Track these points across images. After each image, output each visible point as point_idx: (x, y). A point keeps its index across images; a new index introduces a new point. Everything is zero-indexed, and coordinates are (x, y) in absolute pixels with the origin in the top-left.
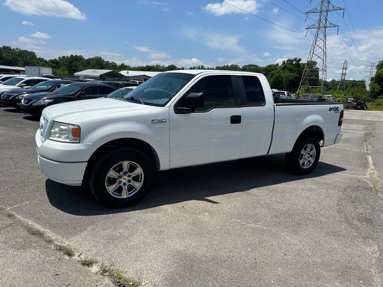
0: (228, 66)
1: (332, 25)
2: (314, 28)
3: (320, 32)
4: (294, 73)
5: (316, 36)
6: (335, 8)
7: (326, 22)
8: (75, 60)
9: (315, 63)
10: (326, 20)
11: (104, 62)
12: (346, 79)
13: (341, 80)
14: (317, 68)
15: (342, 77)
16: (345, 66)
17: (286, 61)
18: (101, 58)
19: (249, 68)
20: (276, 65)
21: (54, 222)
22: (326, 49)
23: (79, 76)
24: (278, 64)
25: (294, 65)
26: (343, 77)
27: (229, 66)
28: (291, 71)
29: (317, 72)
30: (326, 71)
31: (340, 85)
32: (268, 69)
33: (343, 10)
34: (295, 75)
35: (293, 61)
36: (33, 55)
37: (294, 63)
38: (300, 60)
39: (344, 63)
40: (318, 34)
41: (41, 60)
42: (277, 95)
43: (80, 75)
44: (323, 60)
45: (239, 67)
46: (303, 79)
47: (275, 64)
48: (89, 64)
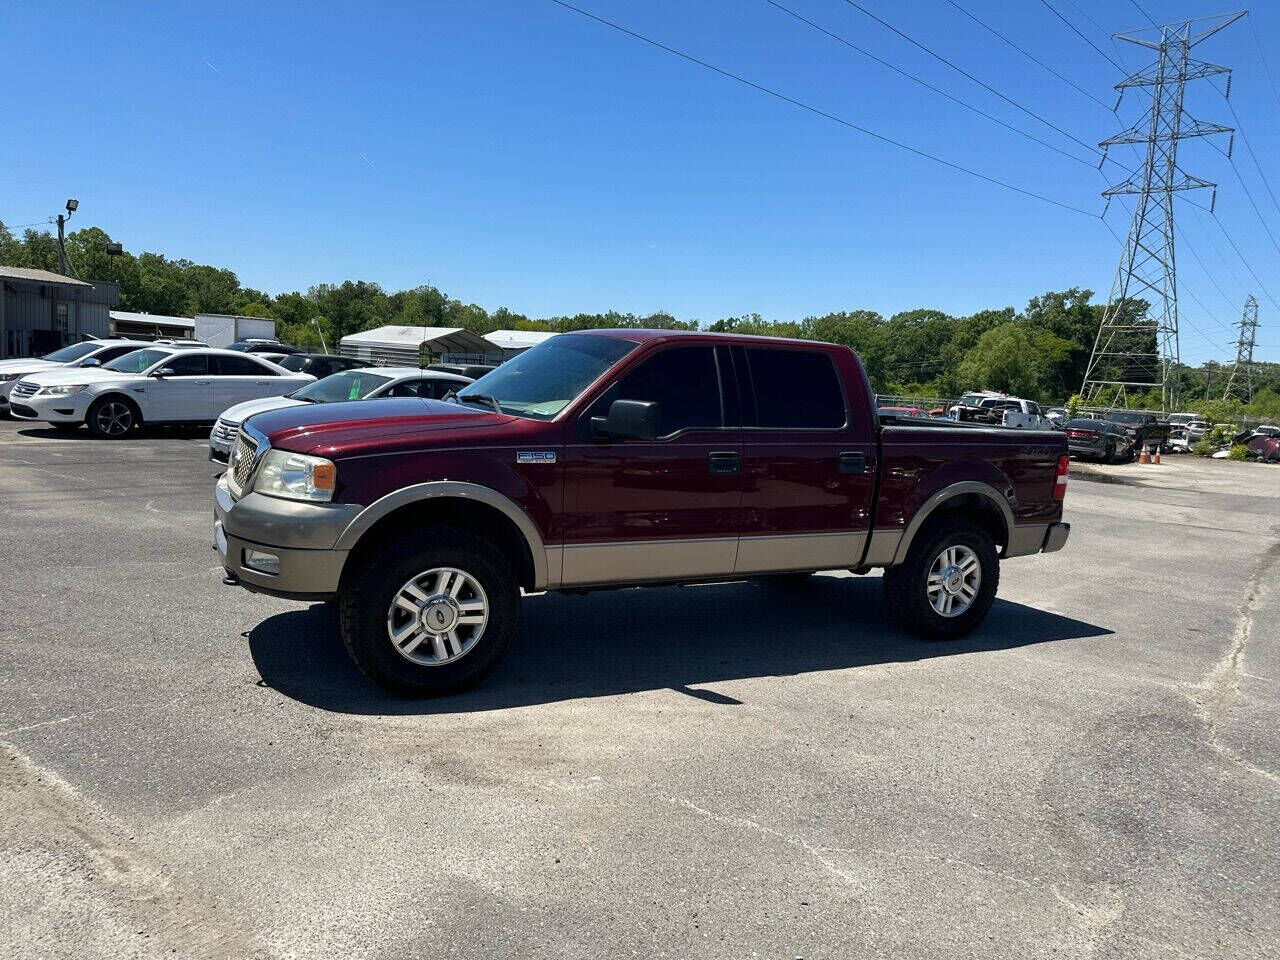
0: (844, 314)
1: (1192, 183)
2: (1129, 192)
3: (1151, 204)
4: (1069, 338)
5: (1139, 218)
6: (1201, 128)
7: (1172, 171)
8: (356, 296)
9: (1143, 306)
10: (1172, 165)
11: (445, 303)
12: (1255, 360)
13: (1239, 361)
14: (1150, 323)
15: (1240, 353)
16: (1251, 316)
17: (1041, 300)
18: (435, 290)
19: (912, 320)
20: (1004, 313)
21: (117, 779)
22: (1173, 259)
23: (357, 347)
24: (1013, 310)
25: (1069, 313)
26: (1245, 353)
27: (848, 315)
28: (1060, 331)
29: (1149, 334)
30: (1176, 332)
31: (1236, 380)
32: (977, 325)
33: (1230, 133)
34: (1072, 344)
35: (1066, 297)
36: (228, 280)
37: (1068, 305)
38: (1087, 295)
39: (1247, 306)
40: (1144, 212)
41: (251, 295)
42: (993, 412)
43: (361, 342)
44: (1166, 297)
45: (881, 317)
46: (1096, 357)
47: (1001, 309)
48: (399, 308)
